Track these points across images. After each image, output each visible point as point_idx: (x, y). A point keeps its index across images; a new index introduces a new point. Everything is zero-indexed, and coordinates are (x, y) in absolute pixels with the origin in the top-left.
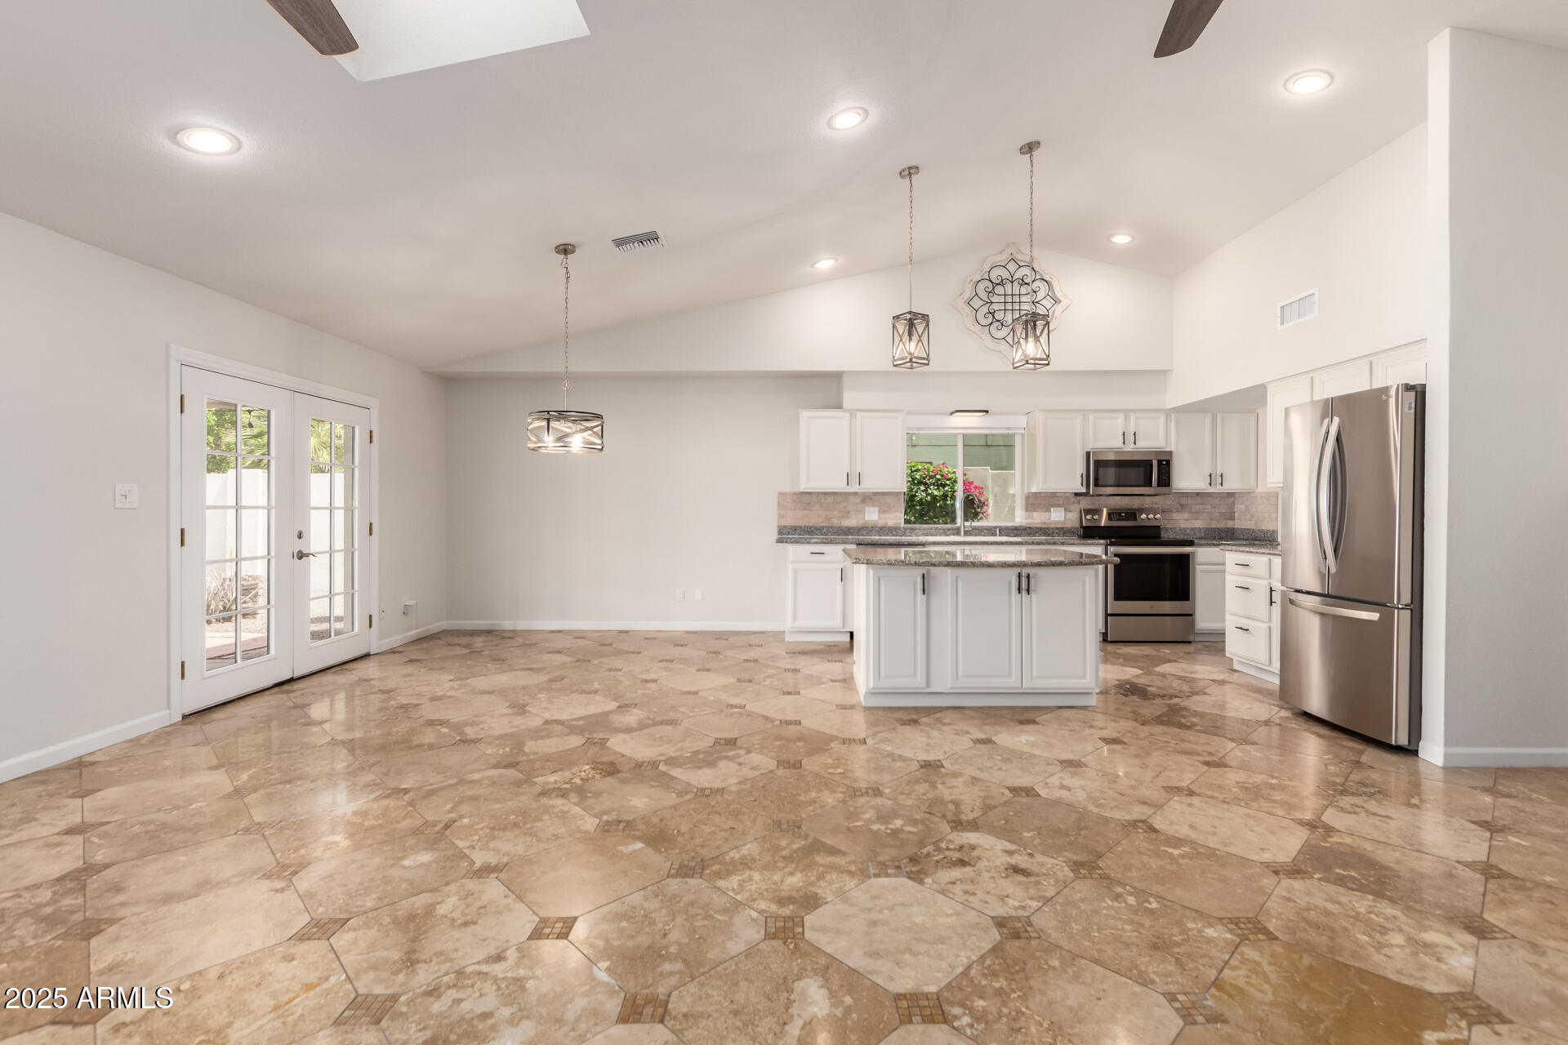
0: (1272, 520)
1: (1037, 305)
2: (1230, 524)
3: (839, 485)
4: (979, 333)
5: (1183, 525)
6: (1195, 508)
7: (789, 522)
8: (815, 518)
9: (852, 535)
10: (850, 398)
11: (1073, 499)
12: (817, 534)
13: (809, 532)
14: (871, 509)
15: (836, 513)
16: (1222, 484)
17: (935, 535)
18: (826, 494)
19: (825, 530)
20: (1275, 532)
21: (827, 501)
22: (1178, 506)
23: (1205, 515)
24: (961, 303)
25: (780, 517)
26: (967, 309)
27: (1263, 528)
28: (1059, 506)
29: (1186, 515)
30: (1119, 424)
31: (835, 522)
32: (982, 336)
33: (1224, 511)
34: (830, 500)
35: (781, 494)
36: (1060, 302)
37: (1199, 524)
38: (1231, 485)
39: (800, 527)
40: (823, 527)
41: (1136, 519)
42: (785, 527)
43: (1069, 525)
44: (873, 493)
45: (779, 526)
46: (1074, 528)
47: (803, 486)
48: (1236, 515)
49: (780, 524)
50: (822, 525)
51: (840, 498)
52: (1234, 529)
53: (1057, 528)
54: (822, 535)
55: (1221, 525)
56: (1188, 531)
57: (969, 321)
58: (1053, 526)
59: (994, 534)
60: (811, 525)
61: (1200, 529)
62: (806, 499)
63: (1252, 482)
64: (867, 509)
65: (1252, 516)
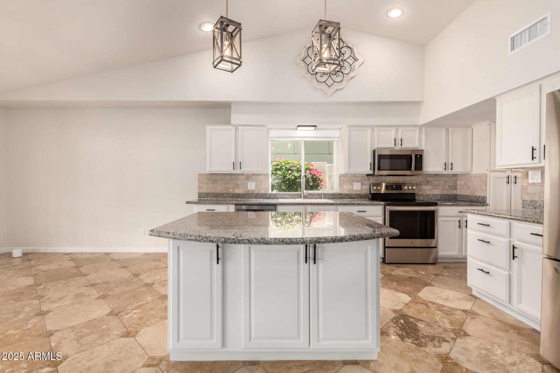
0: (482, 190)
1: (344, 62)
2: (454, 192)
3: (228, 169)
4: (309, 78)
5: (428, 192)
6: (435, 183)
7: (204, 191)
8: (219, 189)
9: (240, 198)
10: (235, 118)
11: (366, 178)
12: (220, 198)
13: (216, 196)
14: (251, 183)
15: (231, 186)
16: (452, 169)
17: (288, 198)
18: (225, 174)
19: (225, 195)
20: (485, 198)
21: (226, 179)
22: (425, 182)
23: (440, 186)
24: (299, 61)
25: (200, 188)
26: (303, 64)
27: (476, 194)
28: (358, 181)
29: (429, 187)
30: (392, 134)
31: (231, 191)
32: (311, 80)
33: (451, 185)
34: (228, 178)
35: (200, 174)
36: (358, 60)
37: (437, 192)
38: (457, 170)
39: (211, 193)
40: (224, 193)
41: (401, 189)
42: (202, 193)
43: (363, 192)
44: (252, 174)
45: (198, 193)
46: (366, 194)
47: (209, 170)
48: (458, 187)
49: (200, 192)
50: (223, 192)
51: (233, 177)
52: (456, 195)
53: (357, 194)
54: (223, 198)
55: (449, 192)
56: (431, 196)
57: (304, 71)
58: (354, 193)
59: (321, 198)
60: (217, 192)
61: (437, 195)
62: (213, 177)
63: (469, 168)
64: (249, 183)
65: (469, 188)
